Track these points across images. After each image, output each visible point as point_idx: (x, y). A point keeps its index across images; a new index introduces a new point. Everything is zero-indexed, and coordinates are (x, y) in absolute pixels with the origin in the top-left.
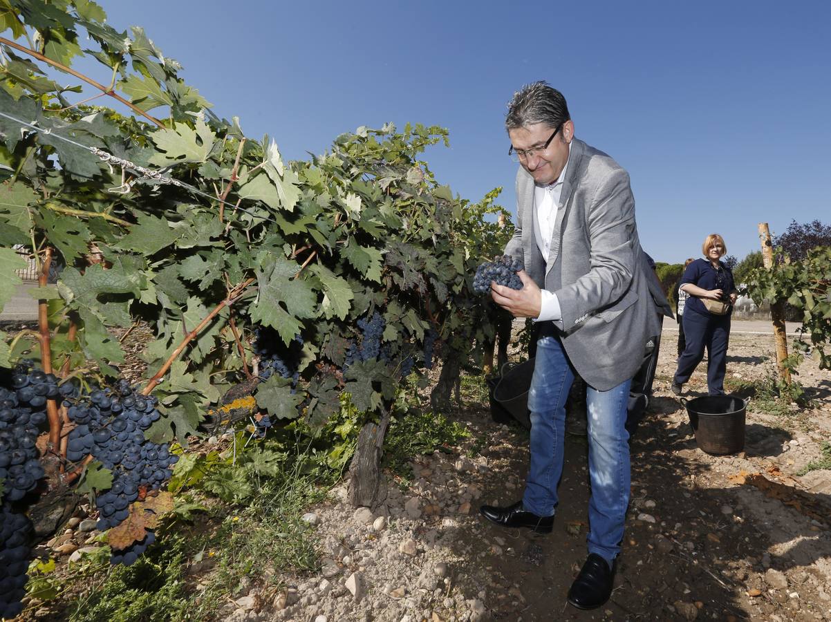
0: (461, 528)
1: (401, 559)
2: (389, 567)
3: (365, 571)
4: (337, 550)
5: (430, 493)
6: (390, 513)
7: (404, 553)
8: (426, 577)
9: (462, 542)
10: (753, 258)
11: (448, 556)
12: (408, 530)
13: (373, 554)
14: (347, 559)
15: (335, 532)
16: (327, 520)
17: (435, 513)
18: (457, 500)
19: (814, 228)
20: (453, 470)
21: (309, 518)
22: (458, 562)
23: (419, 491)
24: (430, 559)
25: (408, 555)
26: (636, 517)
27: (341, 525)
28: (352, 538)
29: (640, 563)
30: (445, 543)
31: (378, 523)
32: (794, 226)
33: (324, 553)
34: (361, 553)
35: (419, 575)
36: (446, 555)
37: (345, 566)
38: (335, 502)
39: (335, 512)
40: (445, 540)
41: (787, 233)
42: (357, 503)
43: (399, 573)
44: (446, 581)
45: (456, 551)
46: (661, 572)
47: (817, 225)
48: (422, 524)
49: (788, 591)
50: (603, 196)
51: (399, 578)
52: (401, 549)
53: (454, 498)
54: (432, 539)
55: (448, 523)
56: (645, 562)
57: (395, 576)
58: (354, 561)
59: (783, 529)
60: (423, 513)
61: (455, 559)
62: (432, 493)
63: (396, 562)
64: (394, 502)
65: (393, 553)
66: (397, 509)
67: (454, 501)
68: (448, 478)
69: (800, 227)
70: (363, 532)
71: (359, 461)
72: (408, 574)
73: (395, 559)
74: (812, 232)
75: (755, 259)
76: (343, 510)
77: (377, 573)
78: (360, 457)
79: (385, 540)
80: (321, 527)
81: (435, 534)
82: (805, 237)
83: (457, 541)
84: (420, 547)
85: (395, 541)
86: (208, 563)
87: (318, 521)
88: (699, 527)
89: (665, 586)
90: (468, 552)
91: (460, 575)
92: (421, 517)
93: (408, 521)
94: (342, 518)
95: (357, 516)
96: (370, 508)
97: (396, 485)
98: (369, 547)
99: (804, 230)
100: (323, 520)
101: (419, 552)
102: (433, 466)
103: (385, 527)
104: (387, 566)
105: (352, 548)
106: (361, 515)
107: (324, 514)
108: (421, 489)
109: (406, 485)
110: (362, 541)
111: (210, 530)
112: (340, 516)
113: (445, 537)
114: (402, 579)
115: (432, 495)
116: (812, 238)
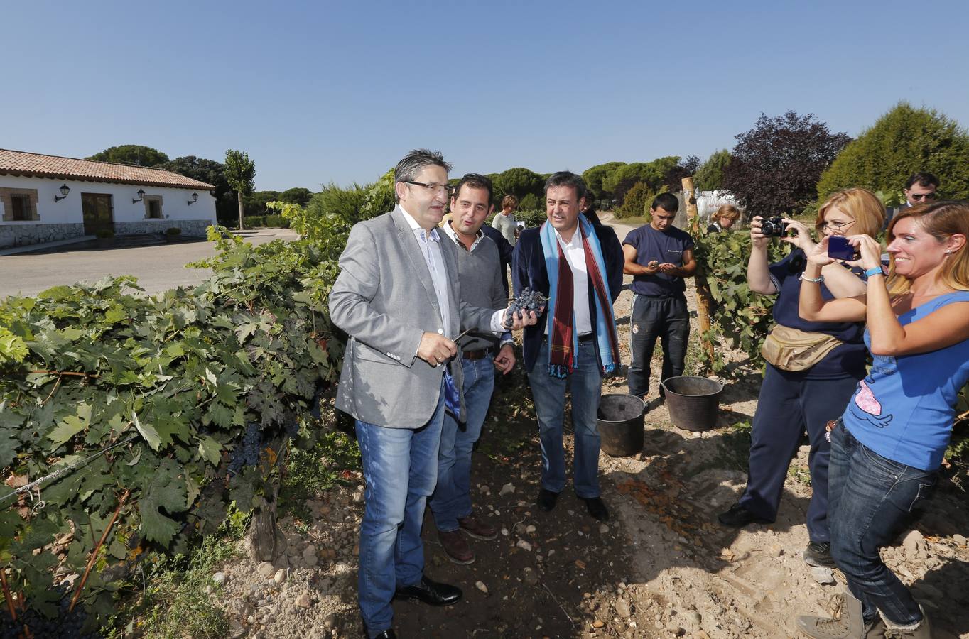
0: (352, 572)
1: (297, 612)
2: (287, 623)
3: (266, 629)
4: (242, 610)
5: (327, 534)
6: (290, 564)
7: (299, 606)
8: (316, 632)
9: (351, 587)
10: (718, 158)
11: (338, 604)
12: (304, 580)
13: (273, 610)
14: (251, 619)
15: (241, 589)
16: (235, 577)
17: (330, 557)
18: (352, 540)
19: (787, 121)
20: (352, 502)
21: (219, 578)
22: (346, 610)
23: (317, 535)
24: (322, 609)
25: (303, 607)
26: (515, 544)
27: (247, 580)
28: (256, 595)
29: (506, 598)
30: (336, 591)
31: (278, 576)
32: (763, 120)
33: (232, 614)
34: (263, 611)
35: (311, 628)
36: (336, 604)
37: (250, 624)
38: (242, 556)
39: (242, 567)
40: (337, 588)
41: (756, 129)
42: (260, 558)
43: (295, 627)
44: (333, 632)
45: (345, 599)
46: (521, 608)
47: (792, 116)
48: (318, 571)
49: (629, 620)
51: (294, 632)
52: (297, 602)
53: (350, 537)
54: (325, 588)
55: (341, 568)
56: (510, 597)
57: (291, 631)
58: (257, 619)
59: (648, 550)
60: (319, 559)
61: (344, 607)
62: (329, 534)
63: (292, 617)
64: (294, 550)
65: (290, 608)
66: (296, 557)
67: (349, 540)
68: (345, 513)
69: (771, 121)
70: (266, 586)
71: (257, 526)
72: (302, 627)
73: (292, 614)
74: (785, 125)
75: (720, 159)
76: (248, 563)
77: (276, 629)
78: (257, 523)
79: (284, 594)
80: (230, 585)
81: (328, 581)
82: (777, 133)
83: (347, 587)
84: (314, 597)
85: (292, 594)
86: (138, 631)
87: (227, 579)
88: (570, 552)
89: (521, 623)
90: (356, 598)
91: (346, 625)
92: (318, 564)
93: (304, 570)
94: (247, 573)
95: (260, 570)
96: (271, 561)
97: (296, 530)
98: (270, 602)
99: (775, 123)
100: (231, 577)
101: (313, 602)
102: (332, 501)
103: (284, 579)
104: (284, 621)
105: (256, 605)
106: (264, 569)
107: (232, 570)
108: (319, 532)
109: (305, 530)
110: (265, 596)
111: (136, 596)
112: (245, 571)
113: (337, 584)
114: (297, 633)
115: (329, 536)
116: (785, 133)
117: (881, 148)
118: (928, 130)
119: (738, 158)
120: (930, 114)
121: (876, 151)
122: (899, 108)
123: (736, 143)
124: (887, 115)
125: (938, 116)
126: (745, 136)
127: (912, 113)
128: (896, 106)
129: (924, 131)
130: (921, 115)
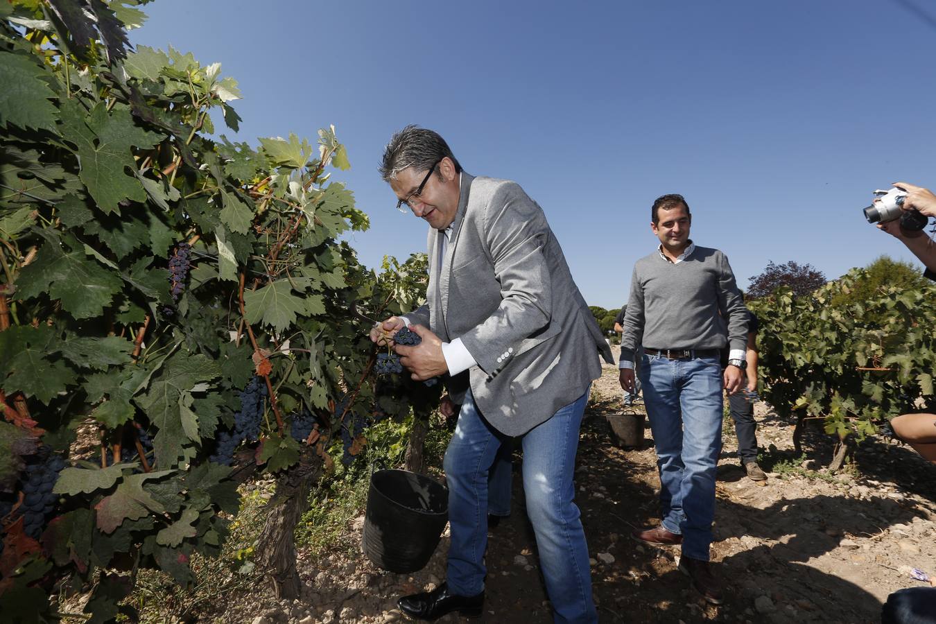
19: (790, 268)
32: (771, 267)
41: (766, 274)
47: (793, 266)
50: (493, 213)
69: (777, 267)
74: (788, 272)
82: (782, 277)
99: (781, 270)
116: (788, 277)
117: (869, 291)
118: (907, 278)
119: (752, 295)
120: (907, 266)
121: (865, 293)
122: (882, 260)
123: (750, 283)
124: (872, 265)
125: (914, 268)
126: (757, 279)
127: (892, 265)
128: (879, 258)
129: (905, 279)
130: (900, 266)
